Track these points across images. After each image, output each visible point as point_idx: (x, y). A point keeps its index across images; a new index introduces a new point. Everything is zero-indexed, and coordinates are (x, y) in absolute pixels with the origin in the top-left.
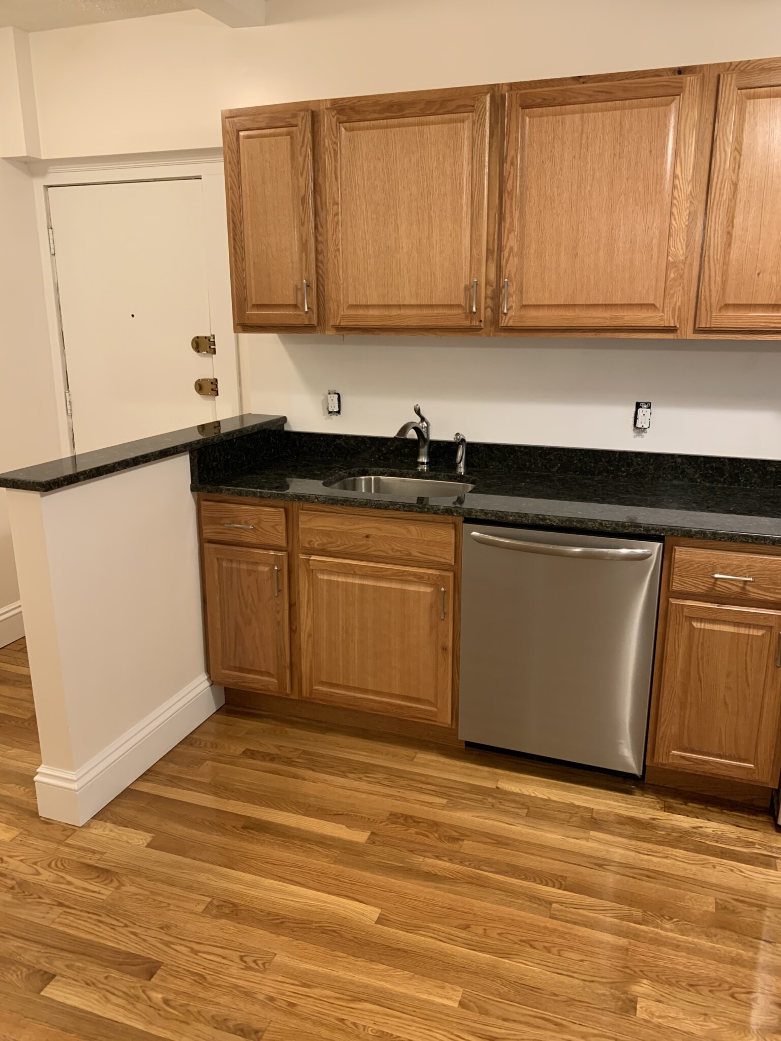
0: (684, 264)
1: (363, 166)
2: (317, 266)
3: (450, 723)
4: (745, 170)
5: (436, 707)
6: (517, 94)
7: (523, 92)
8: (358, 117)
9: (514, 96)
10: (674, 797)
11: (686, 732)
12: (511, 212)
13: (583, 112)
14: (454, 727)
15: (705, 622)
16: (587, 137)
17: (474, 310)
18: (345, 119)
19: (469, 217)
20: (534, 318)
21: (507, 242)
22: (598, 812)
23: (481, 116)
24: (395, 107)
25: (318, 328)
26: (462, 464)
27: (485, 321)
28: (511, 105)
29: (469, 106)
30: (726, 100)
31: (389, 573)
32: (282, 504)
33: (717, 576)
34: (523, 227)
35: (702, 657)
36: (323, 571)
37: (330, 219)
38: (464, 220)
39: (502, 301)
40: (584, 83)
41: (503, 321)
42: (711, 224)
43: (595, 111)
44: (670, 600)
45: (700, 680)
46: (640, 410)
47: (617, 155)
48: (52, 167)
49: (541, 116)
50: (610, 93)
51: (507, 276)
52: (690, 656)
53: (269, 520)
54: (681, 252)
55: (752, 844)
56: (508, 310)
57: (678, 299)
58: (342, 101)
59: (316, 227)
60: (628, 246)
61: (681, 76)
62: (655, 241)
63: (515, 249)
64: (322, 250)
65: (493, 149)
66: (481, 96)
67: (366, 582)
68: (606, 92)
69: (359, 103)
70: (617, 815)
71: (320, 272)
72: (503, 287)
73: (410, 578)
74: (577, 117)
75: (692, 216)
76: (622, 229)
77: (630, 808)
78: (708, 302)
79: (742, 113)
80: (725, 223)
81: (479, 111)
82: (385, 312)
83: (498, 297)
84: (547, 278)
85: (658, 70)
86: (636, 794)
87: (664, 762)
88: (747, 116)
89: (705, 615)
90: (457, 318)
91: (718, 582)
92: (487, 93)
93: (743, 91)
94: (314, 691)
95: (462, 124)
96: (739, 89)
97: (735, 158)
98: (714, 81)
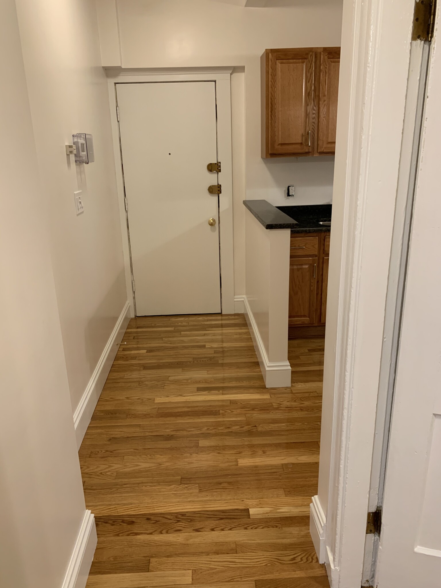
18: (332, 57)
25: (310, 153)
48: (122, 73)
53: (311, 243)
64: (314, 117)
71: (313, 127)
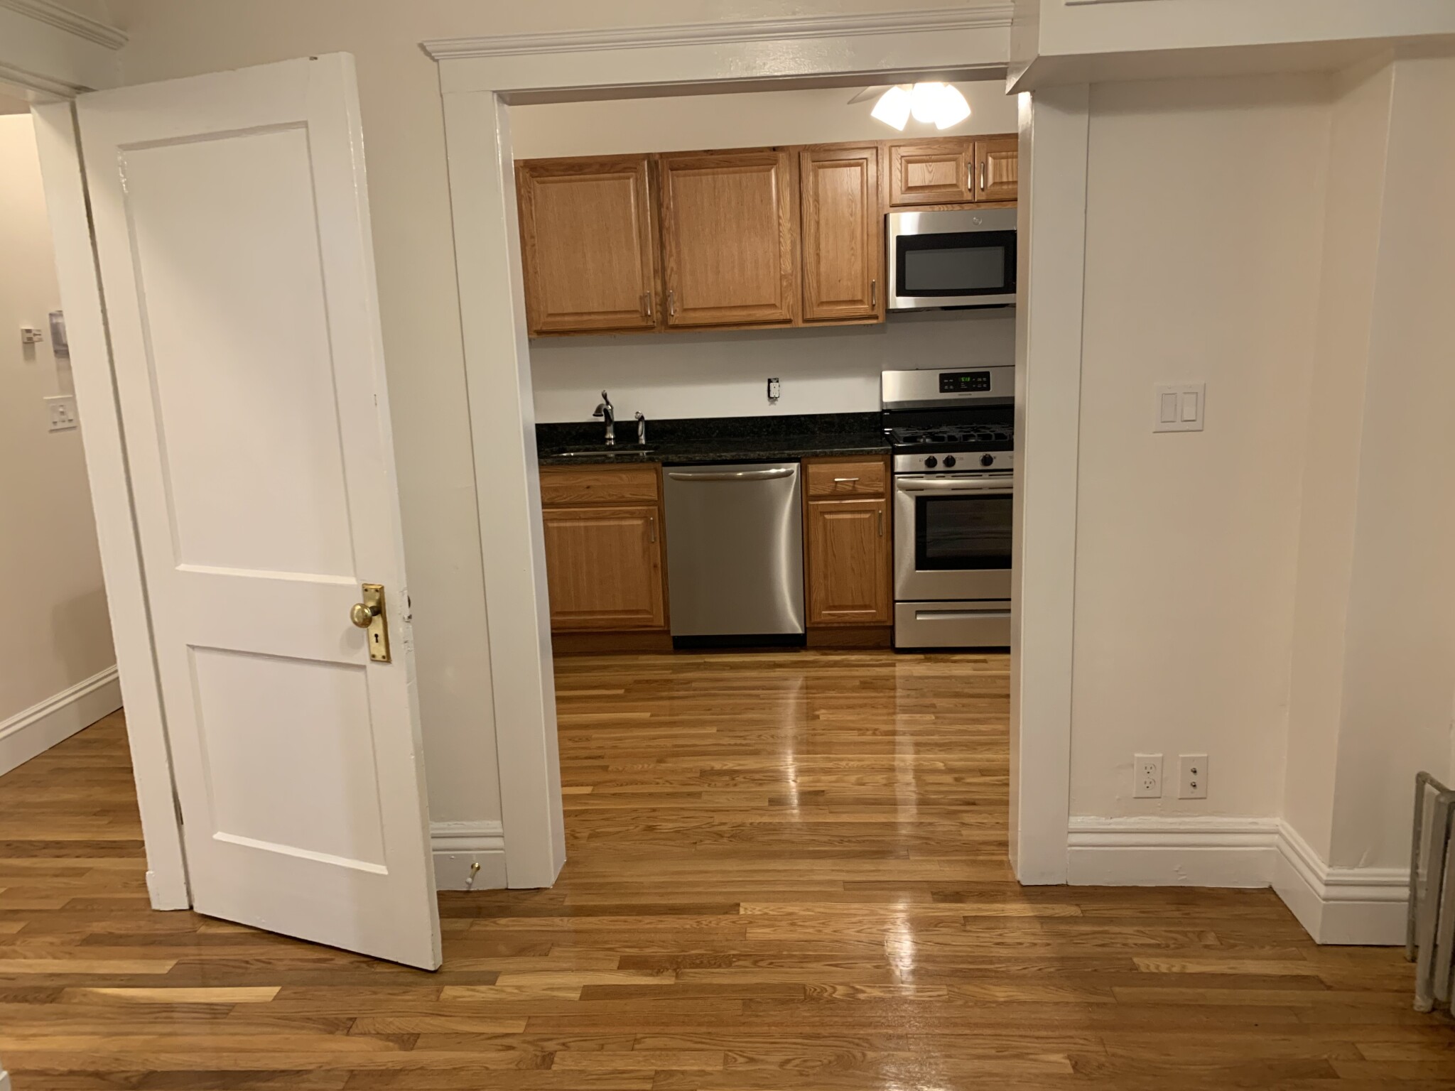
0: (792, 276)
1: (553, 209)
4: (822, 215)
5: (652, 615)
6: (667, 161)
7: (670, 159)
8: (548, 174)
9: (665, 162)
11: (830, 595)
12: (670, 242)
13: (713, 174)
14: (666, 628)
15: (831, 514)
16: (719, 192)
17: (649, 312)
18: (537, 175)
20: (693, 318)
21: (668, 265)
23: (641, 175)
24: (576, 167)
26: (643, 437)
27: (657, 322)
28: (663, 168)
29: (632, 167)
30: (806, 168)
31: (607, 513)
33: (836, 480)
34: (679, 253)
35: (834, 540)
36: (552, 520)
38: (636, 250)
39: (669, 306)
40: (712, 155)
41: (671, 321)
42: (806, 248)
43: (723, 173)
44: (809, 501)
45: (834, 555)
46: (771, 384)
47: (740, 203)
49: (685, 176)
50: (731, 162)
51: (671, 288)
52: (826, 541)
54: (789, 268)
55: (881, 660)
56: (674, 312)
57: (790, 300)
58: (533, 162)
60: (753, 265)
61: (776, 152)
62: (771, 261)
63: (675, 269)
65: (653, 198)
66: (641, 161)
67: (588, 524)
69: (547, 164)
70: (791, 661)
72: (669, 296)
73: (624, 515)
74: (710, 177)
75: (793, 243)
76: (748, 253)
77: (800, 657)
78: (810, 301)
79: (816, 176)
80: (814, 246)
81: (640, 172)
82: (576, 318)
83: (665, 304)
84: (700, 289)
85: (760, 149)
87: (818, 621)
88: (820, 179)
89: (833, 509)
90: (637, 321)
91: (838, 485)
92: (644, 160)
93: (815, 163)
95: (627, 180)
96: (812, 162)
97: (816, 206)
98: (797, 156)
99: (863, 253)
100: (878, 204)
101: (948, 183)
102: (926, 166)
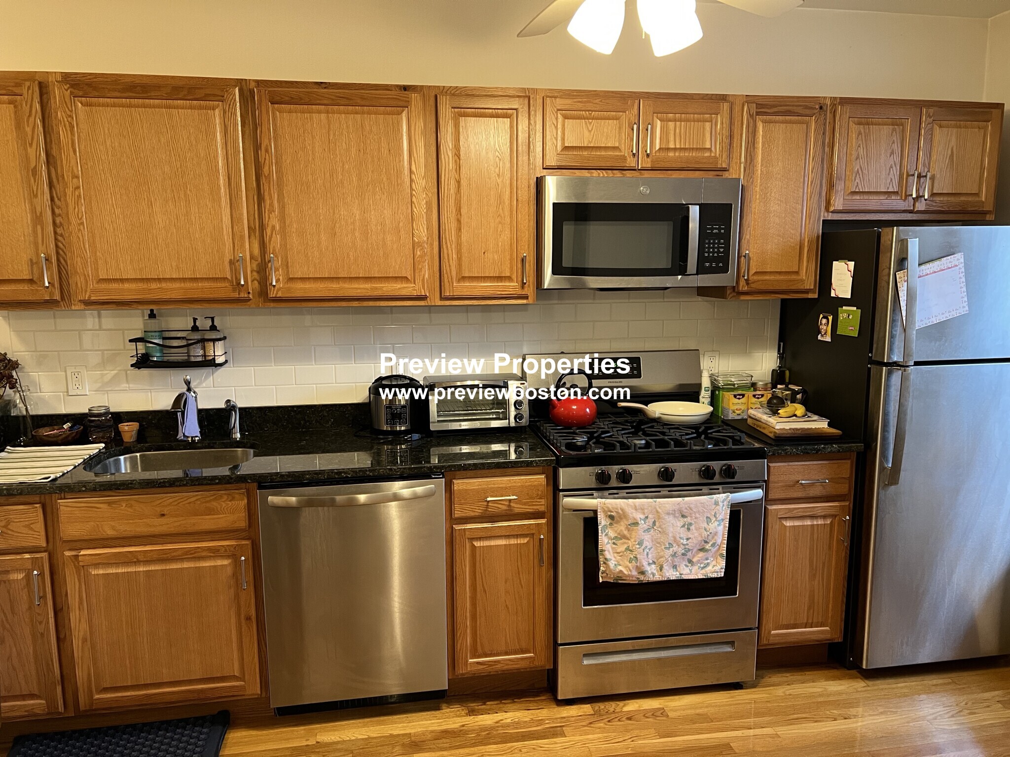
0: (427, 244)
1: (105, 142)
2: (56, 239)
3: (259, 693)
4: (463, 171)
5: (245, 682)
6: (265, 91)
7: (271, 90)
8: (97, 94)
9: (263, 92)
10: (474, 701)
11: (478, 640)
12: (270, 194)
13: (327, 112)
14: (264, 695)
15: (483, 540)
17: (242, 283)
18: (81, 93)
19: (228, 197)
20: (301, 289)
21: (268, 221)
22: (415, 735)
23: (231, 106)
24: (138, 88)
25: (62, 303)
26: (237, 430)
27: (253, 293)
28: (260, 101)
29: (218, 96)
30: (444, 115)
31: (179, 553)
32: (37, 499)
33: (489, 499)
34: (282, 208)
35: (484, 570)
36: (96, 565)
37: (69, 191)
38: (223, 199)
39: (269, 274)
40: (325, 88)
41: (272, 293)
42: (444, 212)
43: (340, 113)
44: (454, 526)
45: (484, 591)
47: (362, 151)
49: (290, 112)
50: (350, 99)
51: (271, 251)
52: (475, 572)
53: (22, 520)
54: (424, 235)
55: (541, 722)
56: (276, 282)
57: (425, 273)
58: (76, 76)
59: (52, 199)
60: (379, 228)
61: (406, 92)
62: (402, 224)
63: (277, 228)
64: (61, 223)
65: (246, 136)
66: (230, 88)
67: (152, 568)
68: (348, 99)
69: (95, 80)
70: (432, 732)
71: (60, 245)
72: (269, 261)
73: (204, 554)
74: (323, 116)
75: (429, 205)
76: (372, 213)
77: (442, 722)
78: (449, 275)
79: (457, 126)
80: (454, 212)
81: (229, 102)
83: (264, 271)
84: (310, 254)
85: (387, 85)
86: (444, 708)
87: (464, 672)
88: (461, 130)
89: (484, 534)
90: (224, 290)
92: (236, 86)
93: (456, 110)
94: (94, 702)
95: (212, 111)
96: (452, 108)
97: (456, 161)
98: (432, 100)
99: (511, 222)
100: (529, 164)
101: (610, 145)
102: (586, 124)
